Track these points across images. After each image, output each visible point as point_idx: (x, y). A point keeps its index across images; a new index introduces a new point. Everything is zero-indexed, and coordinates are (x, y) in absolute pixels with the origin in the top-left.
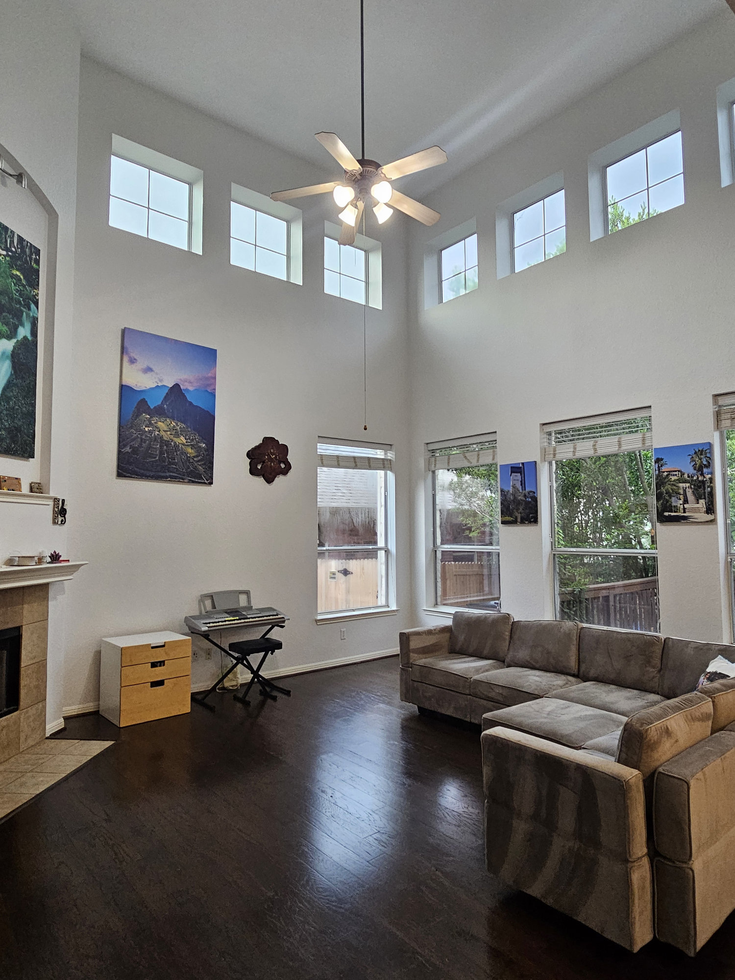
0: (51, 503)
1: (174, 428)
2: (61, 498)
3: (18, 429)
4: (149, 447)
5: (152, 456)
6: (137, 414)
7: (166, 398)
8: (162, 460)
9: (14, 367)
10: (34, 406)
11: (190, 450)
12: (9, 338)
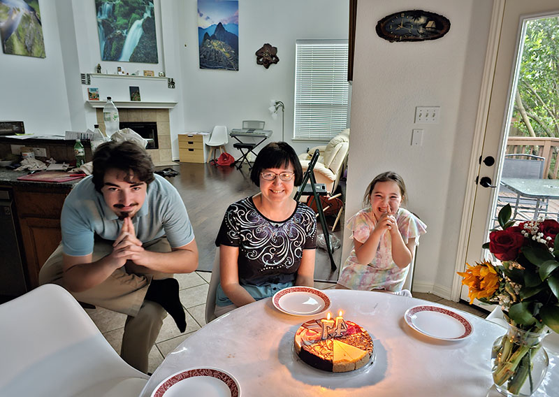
0: (167, 80)
1: (220, 45)
2: (171, 78)
3: (149, 53)
4: (210, 55)
5: (211, 59)
6: (205, 40)
7: (216, 31)
8: (216, 60)
9: (144, 30)
10: (156, 43)
11: (227, 54)
12: (140, 19)
